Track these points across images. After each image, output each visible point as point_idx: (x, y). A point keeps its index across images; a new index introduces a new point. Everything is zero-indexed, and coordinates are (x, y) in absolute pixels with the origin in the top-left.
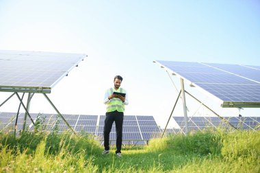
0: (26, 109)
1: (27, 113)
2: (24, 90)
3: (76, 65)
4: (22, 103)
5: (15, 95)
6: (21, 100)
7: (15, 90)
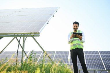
0: (23, 48)
1: (23, 51)
2: (20, 35)
3: (53, 15)
4: (19, 44)
5: (15, 38)
6: (19, 42)
7: (15, 36)
